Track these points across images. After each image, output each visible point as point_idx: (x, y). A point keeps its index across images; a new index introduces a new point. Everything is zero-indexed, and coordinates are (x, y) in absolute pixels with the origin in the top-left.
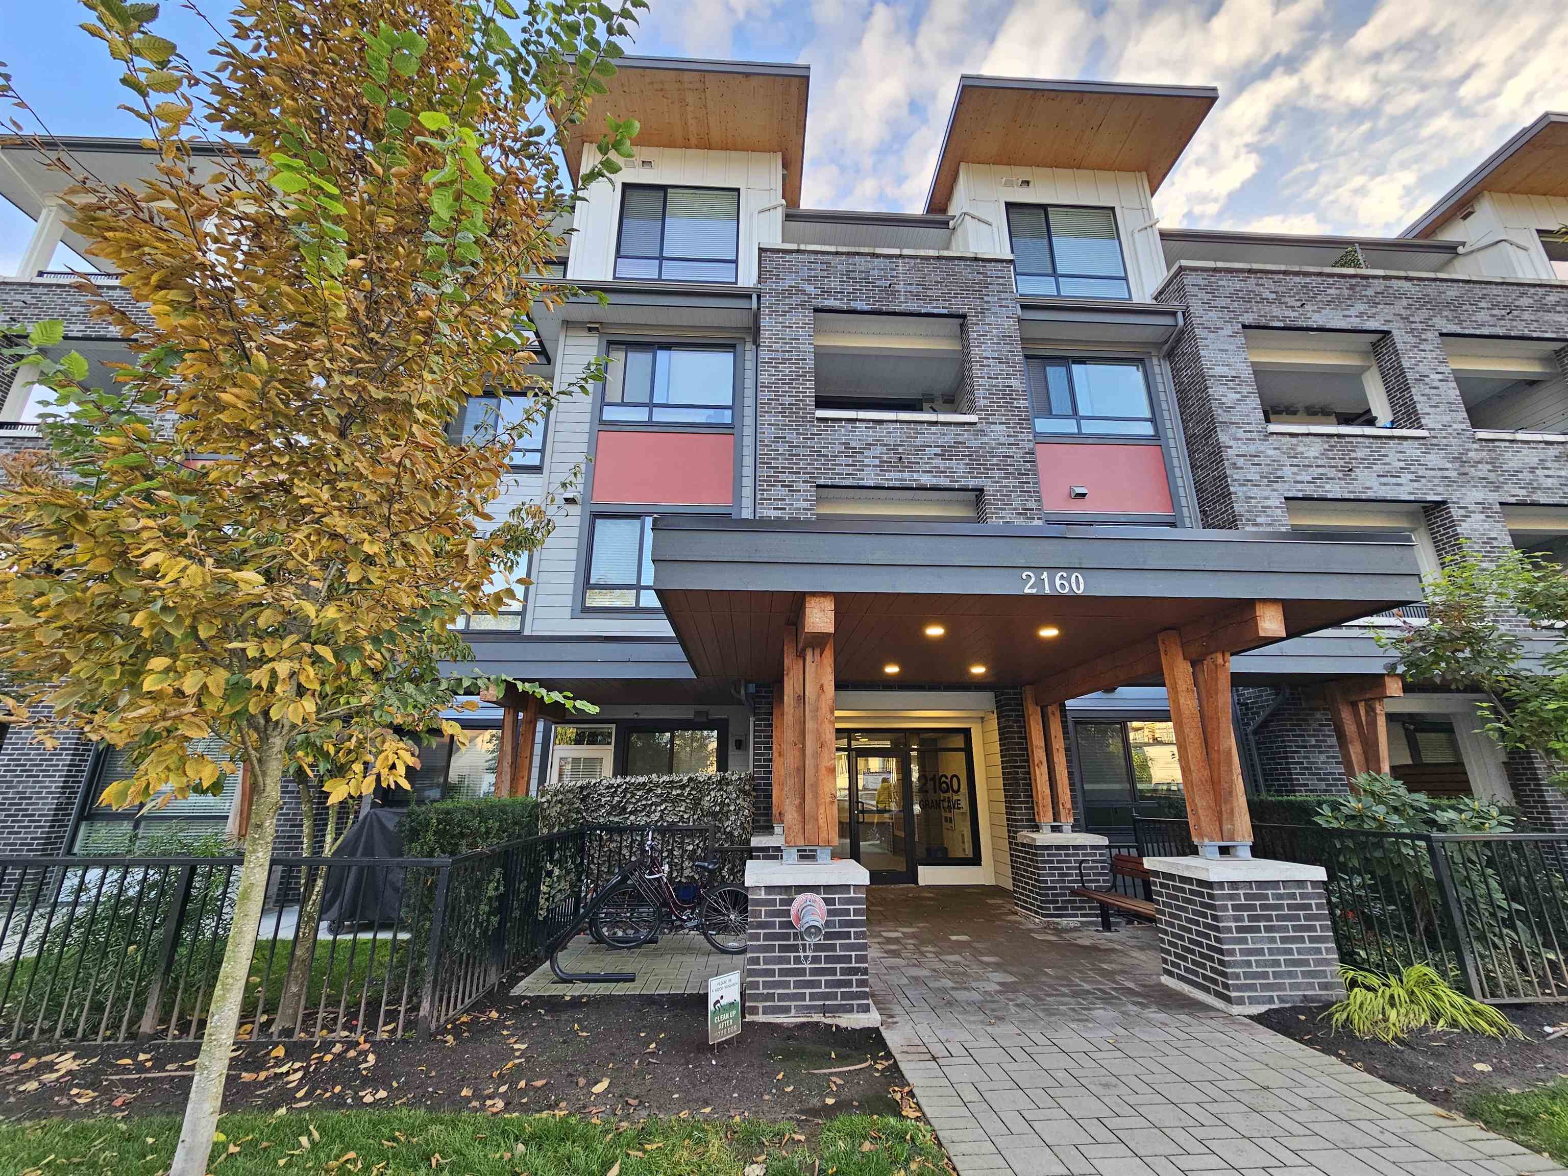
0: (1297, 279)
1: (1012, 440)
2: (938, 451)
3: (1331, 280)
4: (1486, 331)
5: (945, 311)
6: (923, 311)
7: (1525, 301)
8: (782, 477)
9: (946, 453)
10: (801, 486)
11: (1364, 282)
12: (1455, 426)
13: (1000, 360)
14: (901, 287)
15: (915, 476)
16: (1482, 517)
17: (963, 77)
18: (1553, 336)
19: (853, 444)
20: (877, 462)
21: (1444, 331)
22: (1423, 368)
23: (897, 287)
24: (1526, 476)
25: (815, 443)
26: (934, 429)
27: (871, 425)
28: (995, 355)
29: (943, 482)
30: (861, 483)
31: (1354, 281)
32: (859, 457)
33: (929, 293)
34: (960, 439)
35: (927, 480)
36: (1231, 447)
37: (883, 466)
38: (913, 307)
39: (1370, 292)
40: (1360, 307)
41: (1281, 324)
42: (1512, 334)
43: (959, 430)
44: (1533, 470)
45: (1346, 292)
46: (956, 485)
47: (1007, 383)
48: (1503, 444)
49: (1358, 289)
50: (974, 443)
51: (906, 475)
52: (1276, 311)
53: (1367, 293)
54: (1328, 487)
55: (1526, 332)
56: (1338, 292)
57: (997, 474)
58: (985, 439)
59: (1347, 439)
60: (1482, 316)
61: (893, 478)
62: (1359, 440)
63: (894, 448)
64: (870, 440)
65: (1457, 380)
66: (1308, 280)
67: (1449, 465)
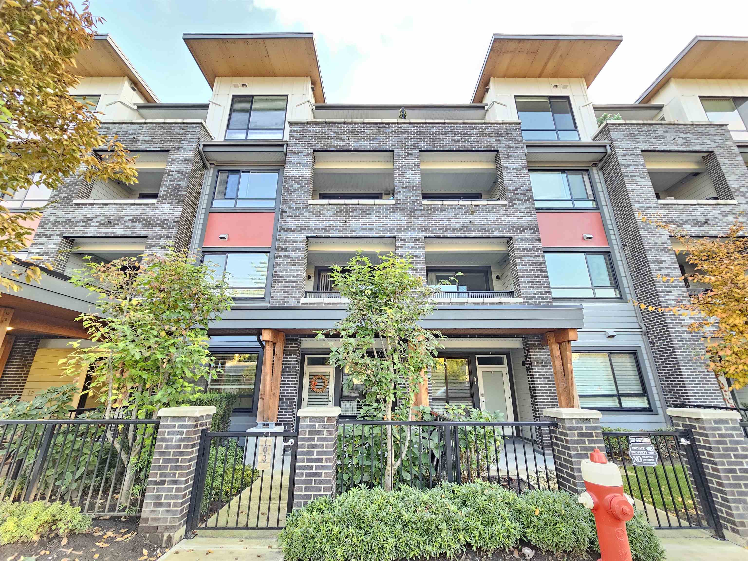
0: (351, 126)
1: (171, 211)
2: (131, 218)
3: (369, 126)
4: (445, 148)
5: (159, 149)
6: (148, 149)
7: (474, 132)
8: (47, 233)
9: (135, 219)
10: (55, 237)
11: (387, 126)
12: (412, 198)
13: (179, 172)
14: (141, 138)
15: (115, 230)
16: (413, 245)
17: (184, 35)
18: (485, 149)
19: (89, 216)
20: (98, 224)
21: (423, 149)
22: (404, 169)
23: (139, 138)
24: (445, 223)
25: (69, 216)
26: (132, 207)
27: (101, 206)
28: (178, 169)
29: (129, 233)
30: (86, 235)
31: (381, 126)
32: (89, 222)
33: (154, 140)
34: (144, 212)
35: (120, 232)
36: (286, 212)
37: (101, 226)
38: (143, 147)
39: (389, 131)
40: (381, 138)
41: (335, 149)
42: (461, 149)
43: (145, 207)
44: (449, 220)
45: (375, 131)
46: (134, 235)
47: (179, 183)
48: (436, 207)
49: (382, 130)
50: (150, 213)
51: (110, 231)
52: (334, 142)
53: (387, 131)
54: (331, 231)
55: (470, 148)
56: (371, 131)
57: (158, 228)
58: (157, 211)
59: (350, 206)
60: (448, 140)
61: (103, 232)
62: (357, 206)
63: (108, 217)
64: (98, 214)
65: (421, 174)
66: (356, 126)
67: (403, 218)
